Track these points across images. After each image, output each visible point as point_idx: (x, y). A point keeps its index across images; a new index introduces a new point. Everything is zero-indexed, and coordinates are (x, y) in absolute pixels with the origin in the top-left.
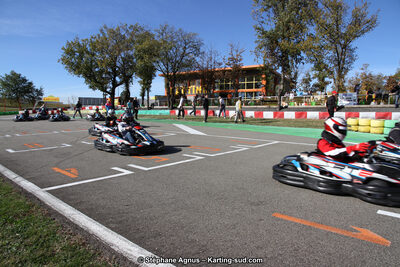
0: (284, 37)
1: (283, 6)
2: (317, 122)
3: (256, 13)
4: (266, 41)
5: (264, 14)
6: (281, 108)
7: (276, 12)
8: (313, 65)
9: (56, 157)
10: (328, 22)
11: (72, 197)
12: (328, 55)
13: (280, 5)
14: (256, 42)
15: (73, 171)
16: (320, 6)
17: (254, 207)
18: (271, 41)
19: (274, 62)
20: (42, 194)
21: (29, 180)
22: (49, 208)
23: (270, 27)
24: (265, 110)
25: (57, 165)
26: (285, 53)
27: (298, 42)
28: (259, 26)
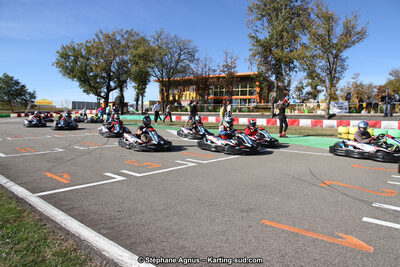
0: (277, 46)
1: (277, 16)
2: (309, 129)
3: (251, 22)
4: (260, 49)
5: (258, 23)
6: (274, 115)
7: (270, 21)
8: (305, 74)
9: (48, 161)
10: (320, 33)
11: (64, 203)
12: (320, 64)
13: (273, 15)
14: (251, 50)
15: (65, 176)
16: (313, 16)
17: (244, 214)
18: (265, 49)
19: (268, 70)
20: (34, 199)
21: (20, 184)
22: (41, 214)
24: (258, 117)
25: (49, 170)
26: (279, 61)
27: (292, 51)
28: (253, 34)
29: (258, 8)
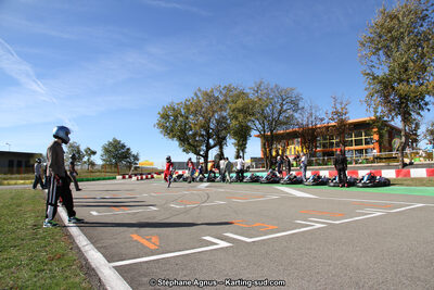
0: (401, 80)
1: (398, 45)
3: (366, 56)
4: (378, 87)
5: (374, 58)
6: (405, 165)
7: (388, 54)
13: (393, 45)
14: (366, 89)
15: (154, 239)
18: (385, 87)
19: (390, 111)
20: (107, 271)
21: (99, 249)
23: (382, 71)
24: (383, 168)
25: (137, 231)
27: (422, 84)
28: (368, 71)
29: (372, 41)
